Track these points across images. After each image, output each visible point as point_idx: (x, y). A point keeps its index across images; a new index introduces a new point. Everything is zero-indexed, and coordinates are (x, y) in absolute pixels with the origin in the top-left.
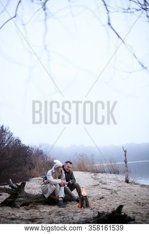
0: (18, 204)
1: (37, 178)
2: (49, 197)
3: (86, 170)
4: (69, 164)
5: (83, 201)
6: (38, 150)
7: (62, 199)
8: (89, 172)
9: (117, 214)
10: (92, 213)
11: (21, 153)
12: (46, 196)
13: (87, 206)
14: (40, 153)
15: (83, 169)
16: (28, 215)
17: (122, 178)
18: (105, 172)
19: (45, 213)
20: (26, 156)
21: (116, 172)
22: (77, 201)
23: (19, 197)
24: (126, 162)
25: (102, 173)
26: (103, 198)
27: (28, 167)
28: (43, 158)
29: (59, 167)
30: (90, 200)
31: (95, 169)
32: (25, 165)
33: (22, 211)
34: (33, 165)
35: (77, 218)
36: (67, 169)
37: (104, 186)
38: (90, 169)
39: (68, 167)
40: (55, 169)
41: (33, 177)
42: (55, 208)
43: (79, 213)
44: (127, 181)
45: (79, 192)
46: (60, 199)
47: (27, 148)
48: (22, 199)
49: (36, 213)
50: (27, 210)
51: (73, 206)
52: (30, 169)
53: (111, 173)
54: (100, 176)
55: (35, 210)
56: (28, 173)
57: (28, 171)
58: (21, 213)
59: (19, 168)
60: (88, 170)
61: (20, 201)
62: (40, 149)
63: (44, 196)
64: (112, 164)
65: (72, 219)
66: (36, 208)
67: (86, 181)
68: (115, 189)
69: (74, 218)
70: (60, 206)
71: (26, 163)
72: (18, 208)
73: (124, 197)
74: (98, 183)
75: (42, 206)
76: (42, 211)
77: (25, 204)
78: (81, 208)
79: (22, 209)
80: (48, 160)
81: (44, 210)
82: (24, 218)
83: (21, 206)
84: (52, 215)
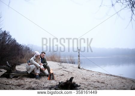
0: (11, 76)
1: (25, 64)
2: (30, 73)
3: (56, 61)
4: (43, 53)
5: (51, 76)
6: (27, 47)
7: (38, 74)
8: (57, 62)
9: (69, 82)
10: (56, 83)
11: (16, 48)
12: (29, 72)
13: (53, 79)
14: (28, 49)
15: (53, 60)
16: (17, 82)
17: (76, 66)
18: (67, 63)
19: (28, 82)
20: (19, 50)
21: (73, 63)
22: (48, 76)
23: (12, 72)
24: (79, 56)
25: (65, 63)
26: (63, 75)
27: (20, 57)
28: (29, 52)
29: (38, 56)
30: (55, 76)
31: (61, 60)
32: (18, 55)
33: (14, 80)
34: (23, 56)
35: (46, 85)
36: (43, 57)
37: (65, 69)
38: (58, 60)
39: (43, 56)
40: (36, 57)
41: (23, 63)
42: (34, 80)
43: (48, 83)
44: (79, 68)
45: (49, 71)
46: (37, 74)
47: (20, 45)
48: (14, 74)
49: (22, 82)
50: (17, 80)
51: (45, 79)
52: (21, 58)
53: (70, 63)
54: (63, 64)
55: (21, 80)
56: (20, 60)
57: (20, 59)
58: (13, 82)
59: (15, 57)
60: (57, 61)
61: (13, 75)
62: (28, 47)
63: (28, 73)
64: (71, 58)
65: (43, 85)
66: (22, 79)
67: (54, 66)
68: (71, 71)
69: (45, 85)
70: (37, 78)
71: (18, 54)
72: (11, 79)
73: (76, 75)
74: (61, 68)
75: (26, 78)
76: (26, 81)
77: (16, 77)
78: (50, 80)
79: (13, 80)
80: (33, 53)
81: (27, 80)
82: (14, 84)
83: (13, 78)
84: (32, 83)
